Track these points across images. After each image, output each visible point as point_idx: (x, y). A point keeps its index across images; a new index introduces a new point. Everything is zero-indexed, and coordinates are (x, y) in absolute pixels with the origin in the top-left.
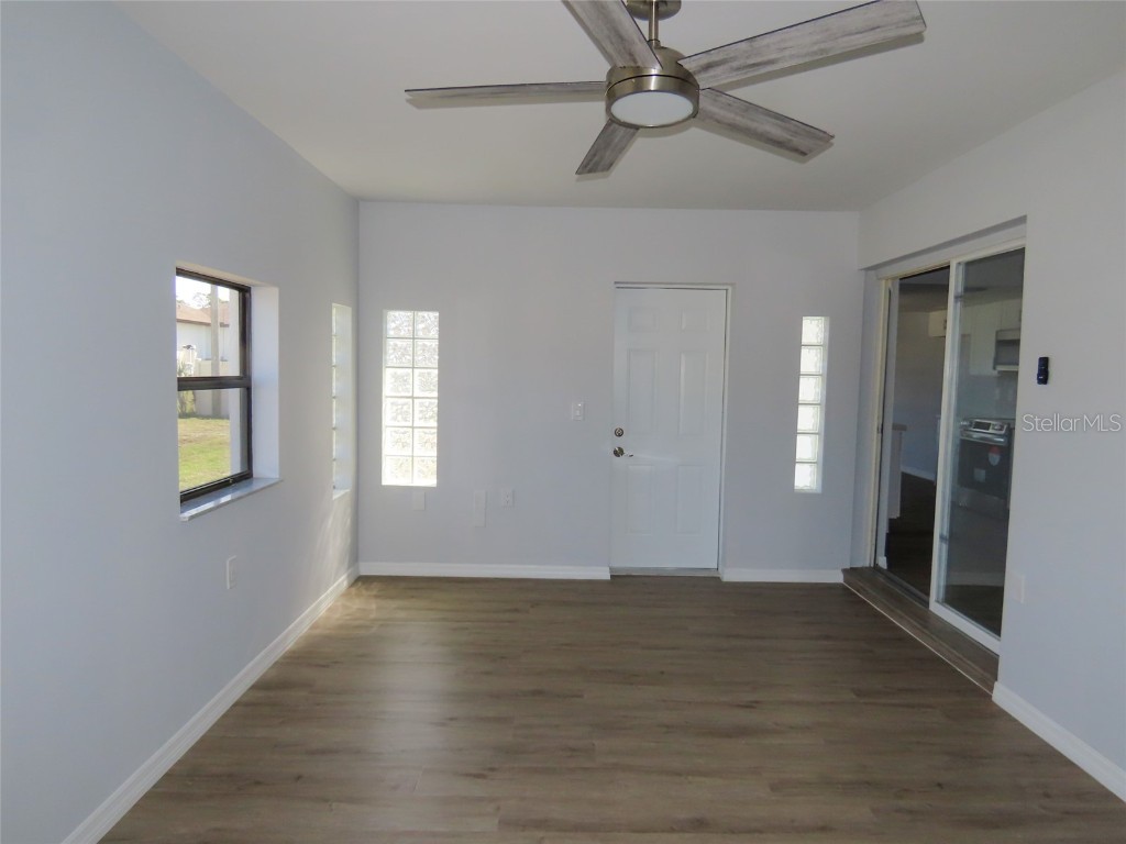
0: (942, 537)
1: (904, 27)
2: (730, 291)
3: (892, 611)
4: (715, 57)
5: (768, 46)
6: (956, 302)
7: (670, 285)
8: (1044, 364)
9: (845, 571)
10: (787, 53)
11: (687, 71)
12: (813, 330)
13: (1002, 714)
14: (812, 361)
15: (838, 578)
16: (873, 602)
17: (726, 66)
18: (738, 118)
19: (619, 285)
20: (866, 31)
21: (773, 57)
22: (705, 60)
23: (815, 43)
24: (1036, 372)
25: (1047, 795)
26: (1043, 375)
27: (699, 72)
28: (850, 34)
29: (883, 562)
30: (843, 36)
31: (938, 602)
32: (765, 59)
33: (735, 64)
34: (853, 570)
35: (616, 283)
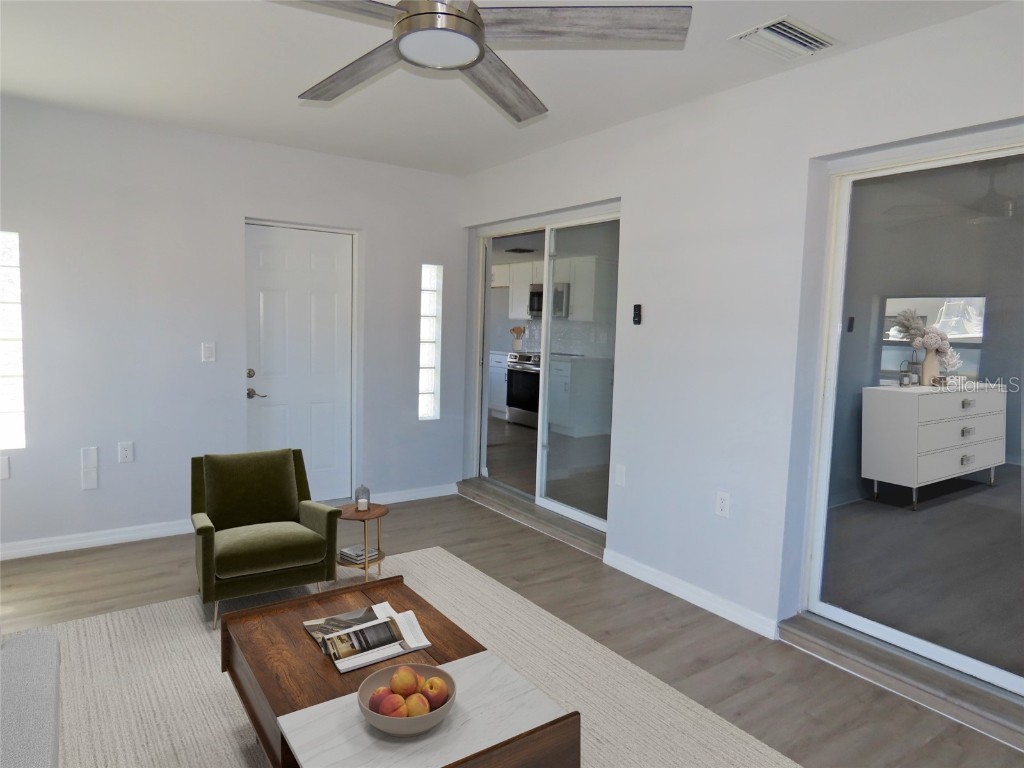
0: (543, 446)
1: (672, 33)
2: (356, 237)
3: (509, 510)
4: (513, 16)
5: (564, 18)
6: (550, 260)
7: (301, 227)
8: (638, 309)
9: (459, 484)
10: (575, 29)
11: (481, 20)
12: (431, 277)
13: (613, 571)
14: (430, 304)
15: (452, 490)
16: (492, 506)
17: (516, 27)
18: (491, 77)
19: (250, 222)
20: (645, 29)
21: (561, 29)
22: (503, 15)
23: (602, 27)
24: (633, 315)
25: (667, 619)
26: (637, 318)
27: (493, 25)
28: (632, 28)
29: (485, 472)
30: (625, 28)
31: (541, 496)
32: (555, 29)
33: (528, 27)
34: (465, 482)
35: (246, 218)
